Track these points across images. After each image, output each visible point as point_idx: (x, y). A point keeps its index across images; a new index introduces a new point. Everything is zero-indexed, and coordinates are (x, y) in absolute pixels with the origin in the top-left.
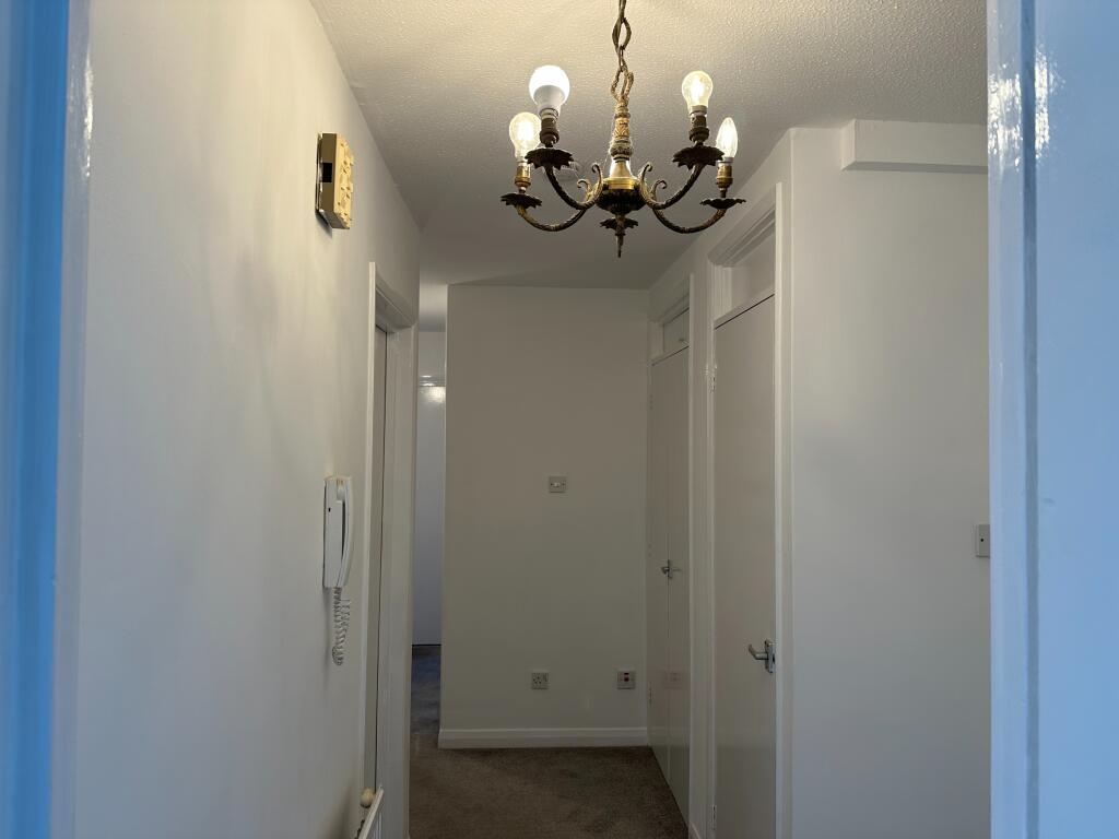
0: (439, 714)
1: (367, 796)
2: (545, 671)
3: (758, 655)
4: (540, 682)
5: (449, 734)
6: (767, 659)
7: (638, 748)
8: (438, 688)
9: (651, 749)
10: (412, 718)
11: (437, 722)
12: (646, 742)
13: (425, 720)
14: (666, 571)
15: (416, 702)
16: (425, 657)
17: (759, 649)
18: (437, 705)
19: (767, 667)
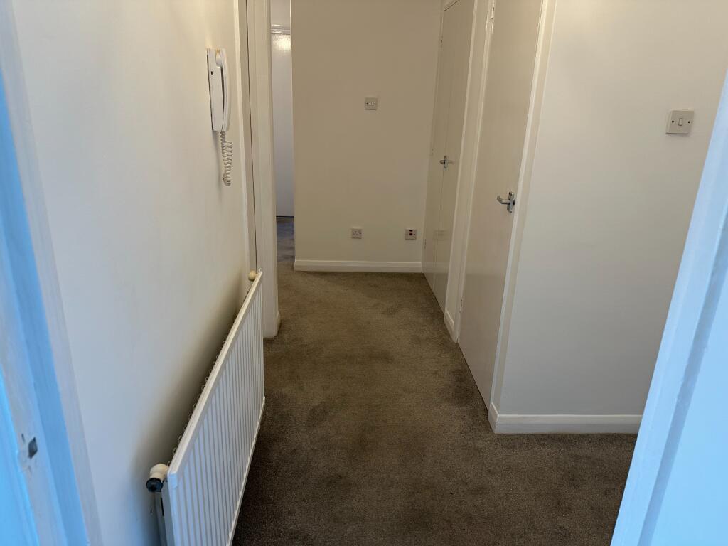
0: (294, 253)
1: (252, 274)
2: (359, 228)
3: (503, 201)
4: (357, 234)
5: (299, 263)
6: (509, 204)
7: (415, 274)
8: (293, 240)
9: (423, 274)
10: (278, 254)
11: (293, 257)
12: (420, 271)
13: (286, 256)
14: (443, 163)
15: (280, 247)
16: (284, 223)
17: (505, 198)
18: (293, 248)
19: (508, 209)
